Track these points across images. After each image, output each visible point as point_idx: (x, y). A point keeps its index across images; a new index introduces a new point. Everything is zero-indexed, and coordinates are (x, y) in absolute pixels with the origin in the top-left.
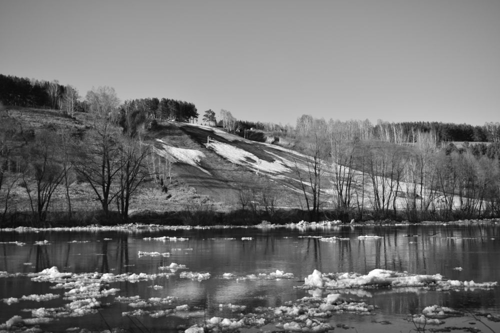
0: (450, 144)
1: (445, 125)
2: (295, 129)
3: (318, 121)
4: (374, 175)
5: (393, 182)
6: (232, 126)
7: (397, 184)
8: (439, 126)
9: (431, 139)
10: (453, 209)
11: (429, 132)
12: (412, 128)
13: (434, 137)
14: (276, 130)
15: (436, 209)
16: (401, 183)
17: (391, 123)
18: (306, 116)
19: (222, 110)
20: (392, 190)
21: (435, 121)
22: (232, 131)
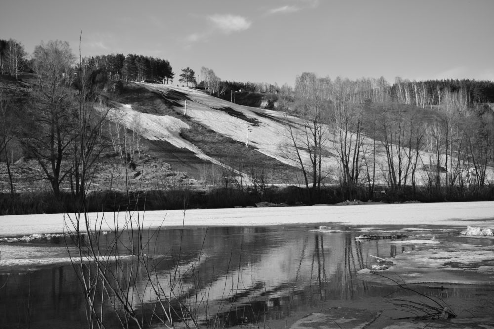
0: (484, 106)
1: (478, 83)
2: (293, 90)
3: (322, 80)
4: (388, 143)
5: (411, 152)
6: (215, 88)
7: (416, 154)
8: (470, 84)
9: (461, 100)
10: (486, 183)
11: (458, 92)
12: (438, 87)
13: (464, 97)
14: (270, 91)
15: (464, 184)
16: (421, 152)
17: (412, 81)
18: (307, 74)
19: (203, 68)
20: (410, 161)
21: (466, 79)
22: (216, 93)
